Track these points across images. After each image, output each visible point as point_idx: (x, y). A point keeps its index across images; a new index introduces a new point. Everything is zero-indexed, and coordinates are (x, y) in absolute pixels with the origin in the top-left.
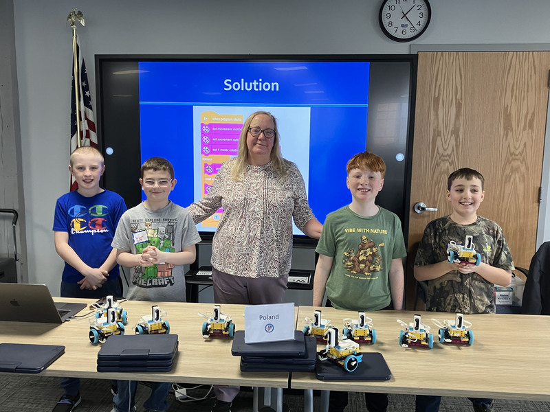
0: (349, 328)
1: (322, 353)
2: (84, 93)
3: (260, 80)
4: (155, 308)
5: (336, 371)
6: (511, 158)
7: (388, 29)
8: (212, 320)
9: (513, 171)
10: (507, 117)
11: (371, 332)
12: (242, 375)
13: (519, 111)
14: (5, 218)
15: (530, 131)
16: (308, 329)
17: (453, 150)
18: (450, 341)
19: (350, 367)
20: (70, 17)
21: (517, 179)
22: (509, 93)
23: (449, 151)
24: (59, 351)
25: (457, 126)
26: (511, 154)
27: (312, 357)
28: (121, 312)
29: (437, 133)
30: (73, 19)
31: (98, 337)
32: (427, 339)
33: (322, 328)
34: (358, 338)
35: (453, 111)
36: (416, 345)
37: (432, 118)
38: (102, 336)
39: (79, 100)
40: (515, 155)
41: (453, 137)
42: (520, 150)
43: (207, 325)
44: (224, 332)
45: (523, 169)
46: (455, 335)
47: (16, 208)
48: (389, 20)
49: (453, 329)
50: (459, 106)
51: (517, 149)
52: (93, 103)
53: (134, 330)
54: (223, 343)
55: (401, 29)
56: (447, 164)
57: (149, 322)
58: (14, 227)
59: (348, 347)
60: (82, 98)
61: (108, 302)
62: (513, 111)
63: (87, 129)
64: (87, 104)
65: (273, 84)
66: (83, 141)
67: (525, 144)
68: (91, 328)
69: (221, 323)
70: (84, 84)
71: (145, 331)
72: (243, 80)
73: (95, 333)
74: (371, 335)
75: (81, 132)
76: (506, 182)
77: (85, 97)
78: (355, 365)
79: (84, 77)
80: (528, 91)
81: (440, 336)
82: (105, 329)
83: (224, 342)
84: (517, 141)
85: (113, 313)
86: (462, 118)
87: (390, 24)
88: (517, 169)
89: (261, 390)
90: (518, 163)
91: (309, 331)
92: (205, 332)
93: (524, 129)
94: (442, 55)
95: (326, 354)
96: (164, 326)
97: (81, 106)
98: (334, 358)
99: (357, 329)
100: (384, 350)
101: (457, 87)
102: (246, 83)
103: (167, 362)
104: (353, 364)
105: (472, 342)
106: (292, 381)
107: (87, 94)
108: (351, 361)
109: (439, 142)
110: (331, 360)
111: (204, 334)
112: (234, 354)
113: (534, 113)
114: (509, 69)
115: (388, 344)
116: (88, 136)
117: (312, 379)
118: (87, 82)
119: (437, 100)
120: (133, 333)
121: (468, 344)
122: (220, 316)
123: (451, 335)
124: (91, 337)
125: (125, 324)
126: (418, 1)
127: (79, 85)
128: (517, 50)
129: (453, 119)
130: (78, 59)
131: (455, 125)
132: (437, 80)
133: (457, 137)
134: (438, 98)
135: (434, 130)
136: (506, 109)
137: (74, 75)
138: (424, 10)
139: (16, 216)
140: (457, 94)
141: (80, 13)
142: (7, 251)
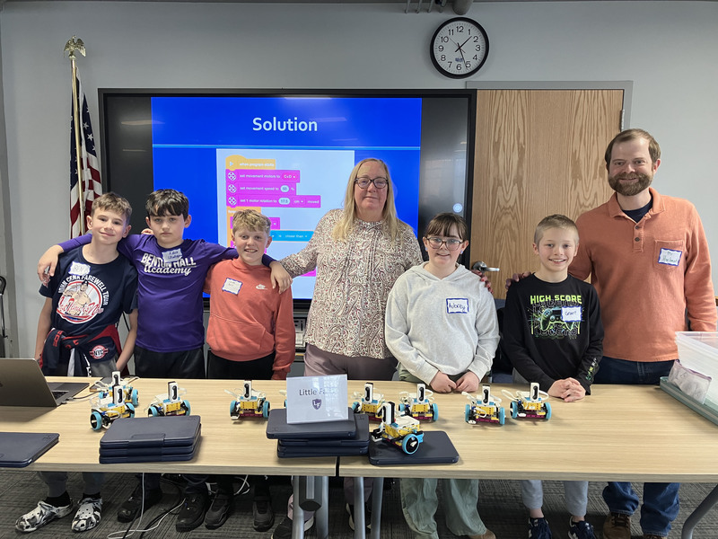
0: (406, 403)
1: (376, 434)
2: (86, 137)
3: (296, 119)
4: (172, 385)
5: (394, 454)
6: (581, 210)
7: (442, 64)
8: (242, 398)
10: (576, 163)
11: (432, 407)
12: (280, 462)
13: (588, 157)
15: (601, 179)
16: (358, 405)
17: (516, 202)
18: (524, 415)
19: (410, 448)
20: (68, 46)
22: (577, 136)
23: (511, 203)
24: (52, 440)
25: (520, 174)
26: (581, 206)
27: (363, 438)
28: (131, 391)
29: (498, 183)
30: (72, 48)
31: (101, 421)
32: (498, 414)
33: (374, 404)
34: (417, 415)
35: (515, 158)
36: (485, 421)
37: (492, 166)
38: (107, 420)
39: (81, 144)
40: (585, 207)
41: (516, 187)
42: (591, 200)
43: (236, 404)
44: (256, 412)
46: (530, 408)
47: (4, 274)
48: (442, 53)
49: (528, 402)
50: (521, 151)
51: (587, 200)
52: (97, 148)
53: (147, 412)
54: (256, 426)
55: (455, 63)
56: (510, 218)
57: (165, 401)
58: (2, 297)
59: (406, 424)
60: (84, 143)
61: (114, 380)
62: (582, 157)
63: (91, 178)
64: (90, 149)
65: (310, 124)
66: (85, 193)
67: (596, 194)
68: (93, 410)
69: (254, 401)
70: (86, 126)
71: (160, 413)
72: (275, 118)
73: (98, 416)
74: (432, 410)
75: (83, 183)
77: (87, 141)
78: (416, 445)
79: (86, 118)
80: (597, 135)
81: (512, 410)
82: (111, 412)
83: (257, 423)
84: (587, 191)
85: (120, 392)
86: (525, 166)
87: (443, 58)
89: (303, 479)
91: (359, 408)
92: (234, 413)
93: (595, 177)
94: (502, 94)
95: (381, 434)
96: (183, 405)
97: (82, 151)
98: (390, 438)
99: (416, 404)
100: (447, 428)
101: (519, 130)
102: (279, 123)
103: (187, 448)
104: (413, 444)
105: (550, 416)
106: (340, 467)
107: (90, 137)
108: (410, 441)
109: (500, 193)
110: (386, 441)
111: (232, 414)
112: (270, 436)
114: (577, 110)
115: (453, 422)
116: (91, 187)
117: (364, 464)
118: (89, 124)
119: (496, 145)
120: (146, 415)
121: (544, 418)
122: (252, 393)
123: (526, 408)
124: (93, 421)
125: (135, 406)
126: (475, 32)
127: (79, 125)
128: (585, 88)
129: (515, 168)
130: (78, 96)
131: (518, 172)
132: (496, 122)
133: (520, 187)
134: (499, 142)
135: (494, 179)
136: (574, 155)
137: (73, 115)
138: (481, 42)
139: (4, 284)
140: (518, 139)
141: (80, 41)
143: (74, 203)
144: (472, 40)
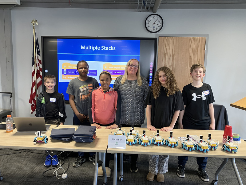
2: (37, 50)
7: (148, 28)
10: (191, 60)
13: (195, 58)
14: (7, 96)
20: (32, 22)
22: (191, 52)
25: (173, 63)
30: (34, 23)
35: (171, 58)
37: (164, 60)
39: (36, 52)
47: (11, 92)
48: (149, 25)
50: (173, 56)
52: (41, 53)
55: (153, 28)
58: (11, 99)
60: (37, 52)
62: (193, 58)
64: (38, 54)
66: (37, 67)
70: (37, 46)
75: (36, 64)
77: (38, 51)
79: (37, 44)
86: (174, 61)
87: (149, 26)
94: (167, 38)
97: (36, 54)
101: (172, 49)
113: (200, 60)
114: (191, 43)
116: (39, 65)
118: (38, 46)
119: (165, 54)
126: (159, 18)
127: (35, 46)
129: (171, 61)
130: (35, 37)
132: (165, 47)
133: (173, 67)
136: (190, 57)
137: (33, 43)
138: (161, 22)
139: (11, 95)
140: (172, 52)
141: (36, 20)
142: (8, 108)
143: (33, 71)
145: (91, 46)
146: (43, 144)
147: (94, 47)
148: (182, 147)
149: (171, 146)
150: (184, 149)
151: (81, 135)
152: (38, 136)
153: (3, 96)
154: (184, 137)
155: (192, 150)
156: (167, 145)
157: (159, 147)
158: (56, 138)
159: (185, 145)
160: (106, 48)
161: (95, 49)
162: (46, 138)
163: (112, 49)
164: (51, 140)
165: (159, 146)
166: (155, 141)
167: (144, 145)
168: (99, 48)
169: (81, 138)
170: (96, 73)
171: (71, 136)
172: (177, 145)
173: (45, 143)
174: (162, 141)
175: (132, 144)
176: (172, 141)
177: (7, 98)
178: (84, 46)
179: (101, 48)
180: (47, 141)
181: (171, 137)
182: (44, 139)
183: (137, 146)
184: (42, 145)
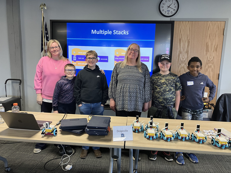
6: (208, 62)
7: (162, 12)
9: (209, 67)
10: (207, 47)
13: (212, 45)
14: (16, 82)
15: (216, 52)
17: (186, 59)
21: (210, 70)
22: (208, 37)
23: (185, 59)
25: (188, 50)
26: (208, 61)
29: (180, 52)
30: (42, 7)
35: (187, 44)
37: (179, 46)
39: (44, 38)
40: (210, 61)
41: (186, 54)
42: (212, 59)
45: (213, 67)
47: (21, 79)
50: (189, 42)
51: (211, 59)
52: (49, 39)
55: (167, 12)
56: (184, 64)
58: (20, 86)
62: (210, 44)
64: (47, 39)
66: (46, 54)
67: (214, 57)
70: (46, 32)
75: (45, 50)
76: (206, 72)
79: (46, 29)
80: (215, 37)
84: (211, 56)
86: (190, 47)
87: (163, 10)
88: (211, 66)
90: (211, 64)
93: (214, 51)
94: (183, 22)
97: (45, 40)
101: (188, 35)
107: (47, 36)
109: (181, 56)
113: (217, 45)
114: (209, 28)
119: (180, 40)
126: (174, 1)
127: (44, 32)
128: (212, 20)
129: (186, 47)
130: (44, 22)
131: (187, 49)
132: (180, 32)
133: (188, 54)
134: (181, 39)
135: (179, 51)
136: (207, 43)
137: (42, 28)
138: (176, 5)
139: (21, 82)
140: (188, 38)
141: (44, 4)
142: (17, 95)
144: (173, 4)
145: (103, 31)
146: (52, 136)
147: (105, 32)
148: (213, 144)
149: (199, 142)
150: (216, 146)
151: (95, 128)
152: (47, 127)
153: (12, 82)
154: (210, 131)
155: (226, 148)
156: (194, 141)
157: (184, 143)
158: (67, 130)
159: (216, 141)
160: (118, 33)
161: (106, 34)
162: (55, 130)
163: (125, 33)
164: (60, 132)
165: (185, 141)
166: (179, 136)
167: (167, 140)
168: (111, 32)
169: (95, 130)
170: (107, 59)
171: (83, 128)
172: (206, 141)
173: (55, 136)
174: (188, 136)
175: (153, 139)
176: (200, 135)
177: (17, 86)
178: (95, 30)
179: (113, 33)
180: (56, 134)
181: (198, 130)
182: (53, 131)
183: (158, 141)
184: (50, 138)
